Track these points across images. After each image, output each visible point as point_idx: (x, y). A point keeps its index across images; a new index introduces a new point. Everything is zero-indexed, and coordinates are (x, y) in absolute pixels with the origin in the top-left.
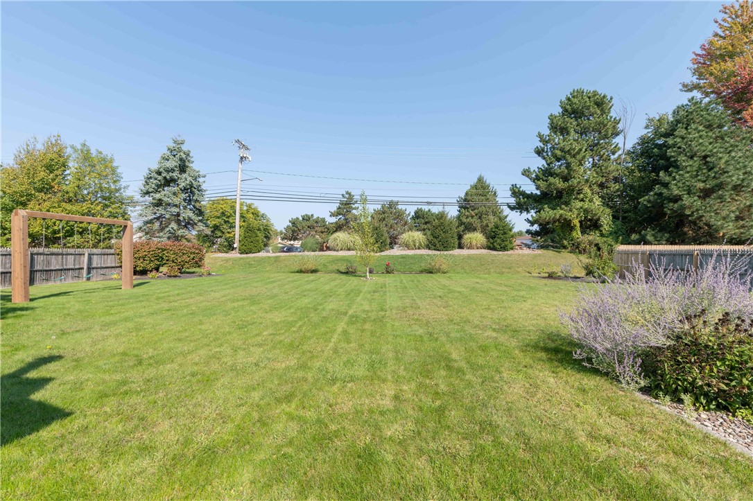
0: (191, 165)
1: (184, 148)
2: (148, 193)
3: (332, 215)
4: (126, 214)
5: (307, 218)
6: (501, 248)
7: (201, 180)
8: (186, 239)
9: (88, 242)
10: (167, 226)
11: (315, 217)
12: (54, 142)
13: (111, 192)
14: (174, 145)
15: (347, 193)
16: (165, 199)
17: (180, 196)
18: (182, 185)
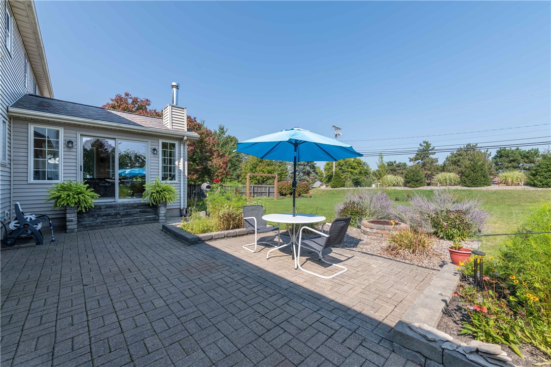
3: (411, 160)
5: (390, 164)
6: (543, 184)
11: (397, 163)
15: (425, 142)
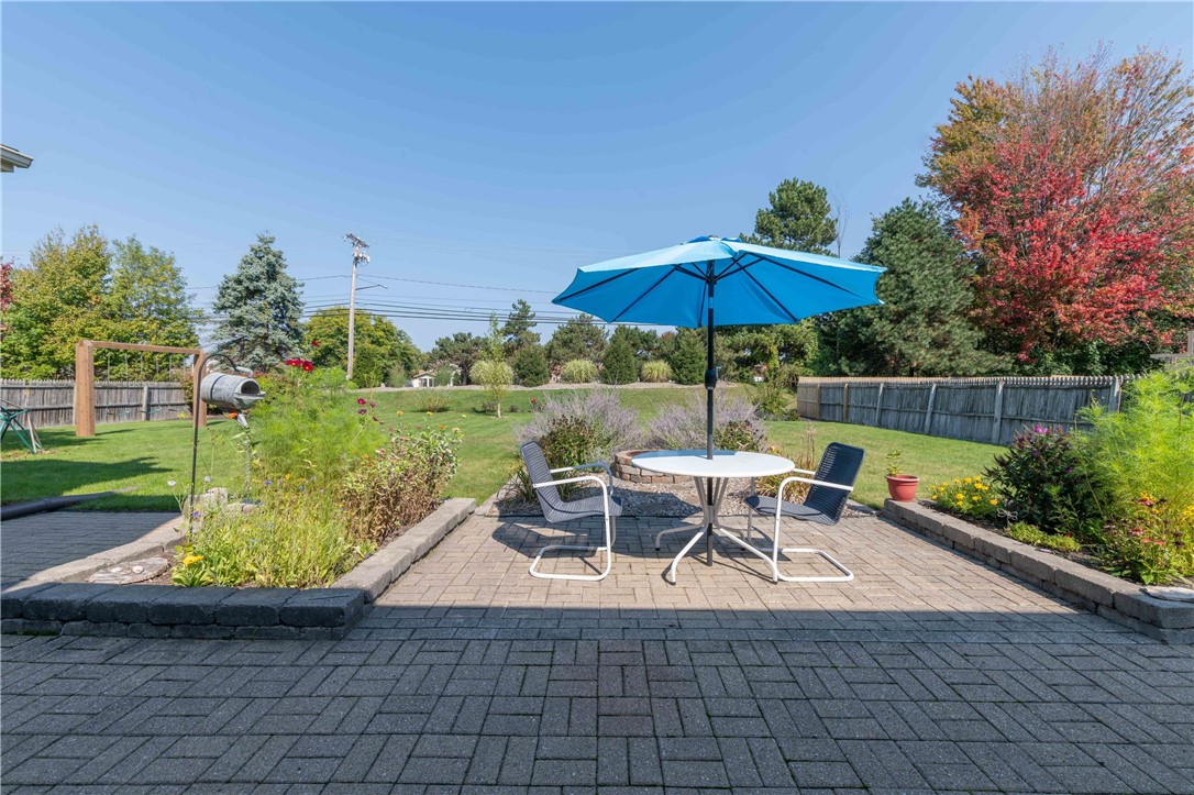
0: (283, 270)
1: (274, 248)
2: (223, 308)
3: (499, 334)
4: (192, 334)
5: (461, 339)
7: (297, 290)
8: (277, 369)
9: (139, 373)
10: (251, 352)
11: (473, 337)
12: (88, 235)
13: (170, 304)
14: (261, 244)
15: (521, 302)
16: (247, 317)
17: (267, 312)
18: (271, 298)
